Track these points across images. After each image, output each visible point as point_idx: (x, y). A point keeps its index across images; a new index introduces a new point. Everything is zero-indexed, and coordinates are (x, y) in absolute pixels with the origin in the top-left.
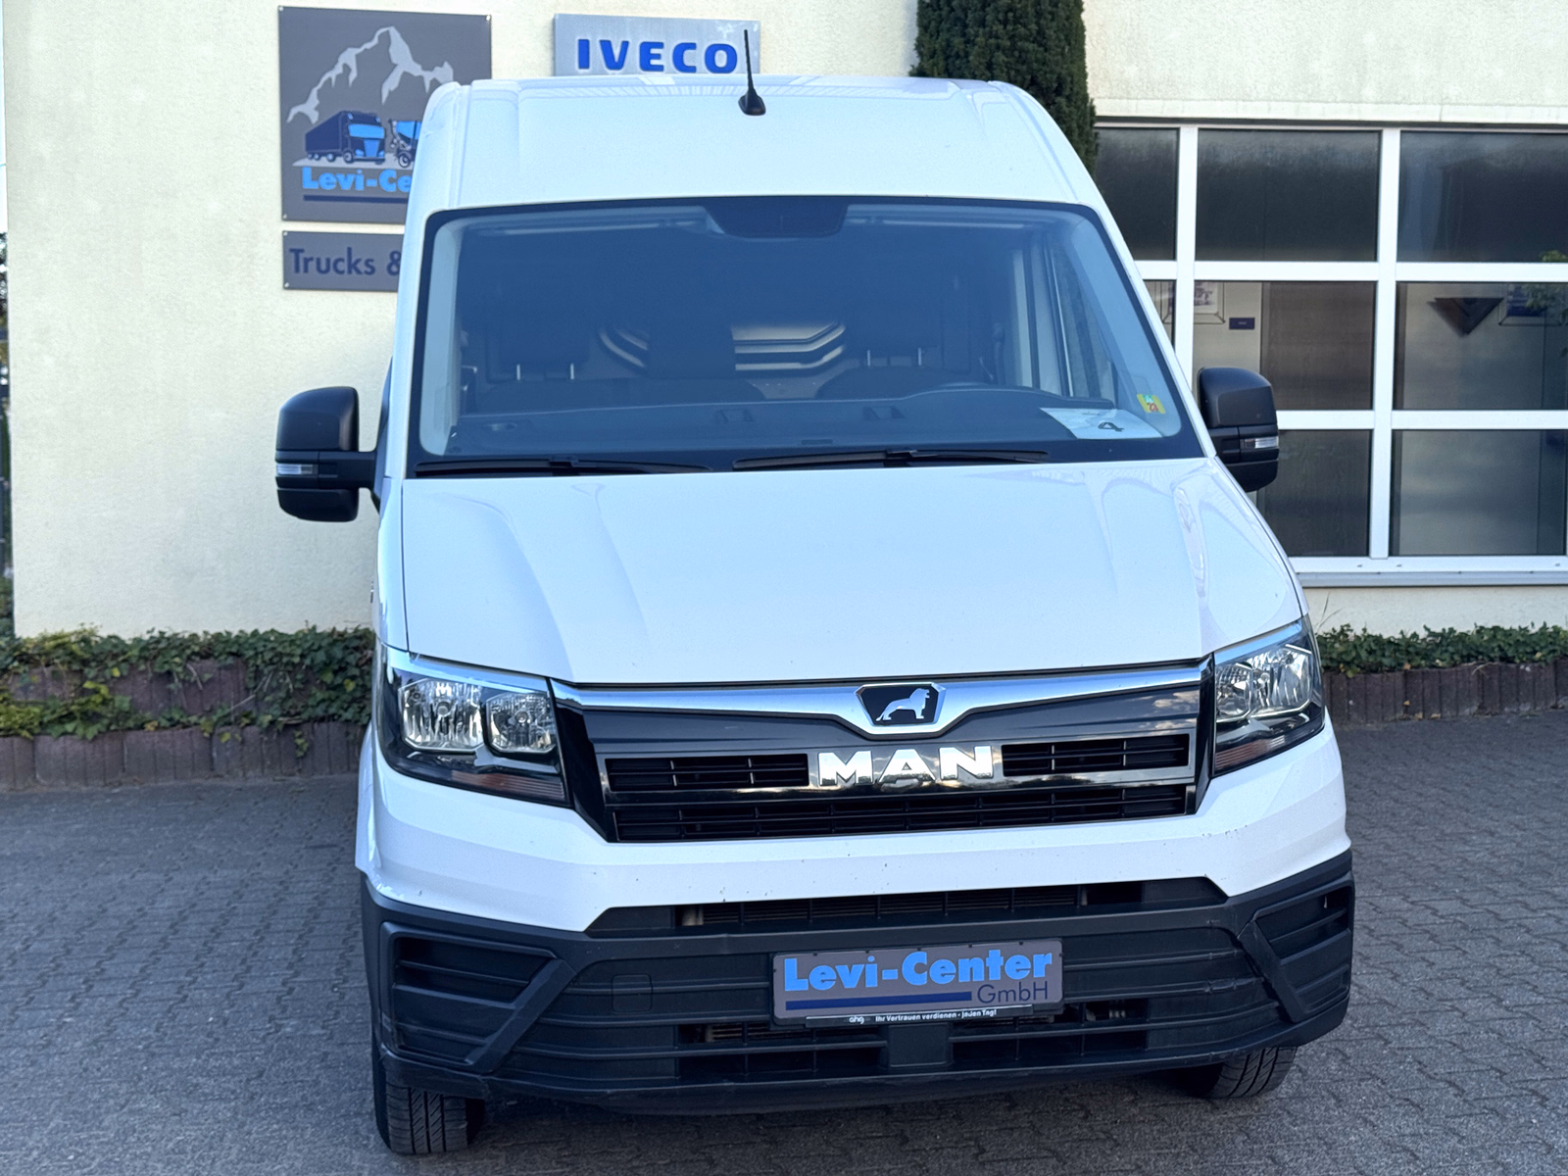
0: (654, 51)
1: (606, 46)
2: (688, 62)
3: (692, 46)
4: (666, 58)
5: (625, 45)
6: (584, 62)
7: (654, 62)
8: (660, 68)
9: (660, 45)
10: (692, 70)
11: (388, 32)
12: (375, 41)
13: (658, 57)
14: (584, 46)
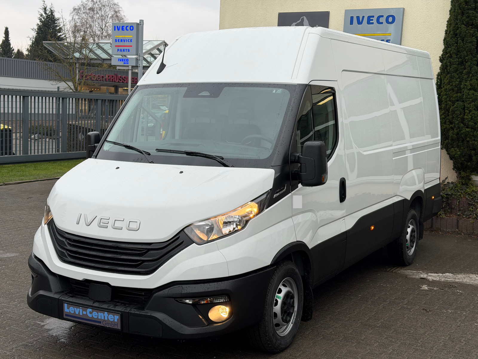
0: (371, 18)
1: (358, 18)
2: (381, 21)
3: (382, 16)
4: (375, 21)
5: (363, 17)
6: (352, 23)
7: (371, 22)
8: (373, 23)
9: (373, 17)
10: (382, 23)
11: (303, 18)
12: (300, 20)
13: (372, 20)
14: (352, 18)
